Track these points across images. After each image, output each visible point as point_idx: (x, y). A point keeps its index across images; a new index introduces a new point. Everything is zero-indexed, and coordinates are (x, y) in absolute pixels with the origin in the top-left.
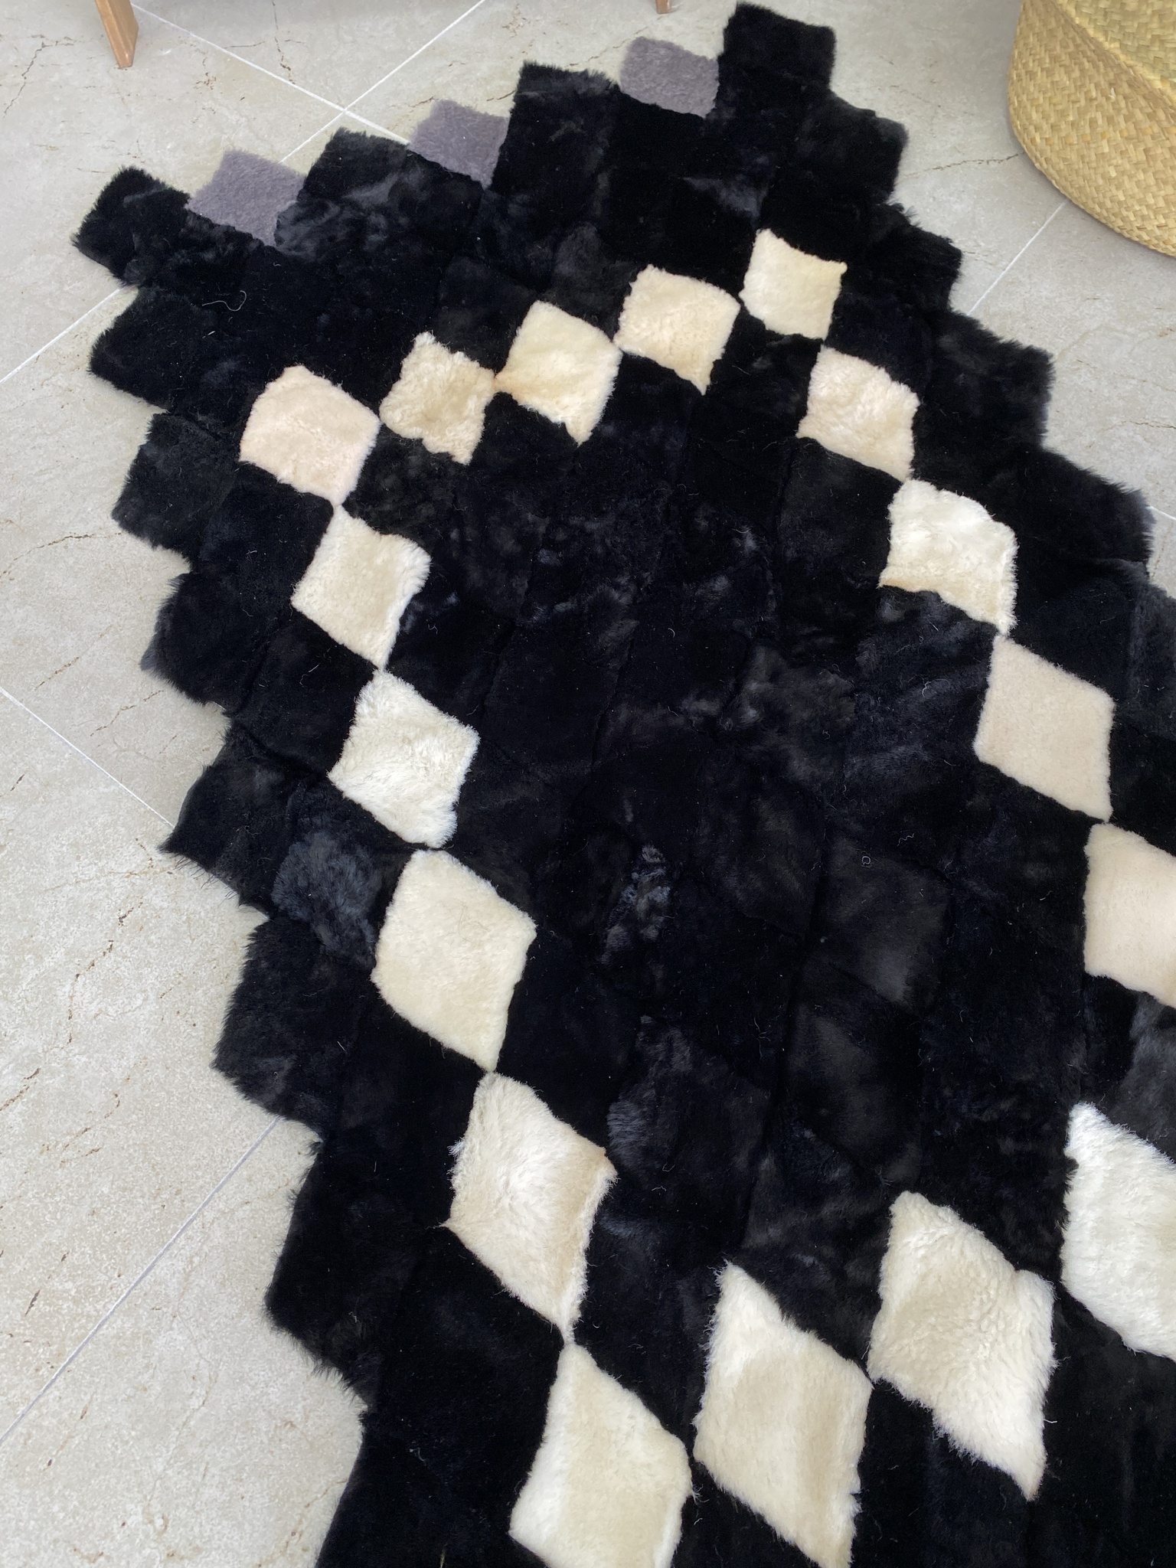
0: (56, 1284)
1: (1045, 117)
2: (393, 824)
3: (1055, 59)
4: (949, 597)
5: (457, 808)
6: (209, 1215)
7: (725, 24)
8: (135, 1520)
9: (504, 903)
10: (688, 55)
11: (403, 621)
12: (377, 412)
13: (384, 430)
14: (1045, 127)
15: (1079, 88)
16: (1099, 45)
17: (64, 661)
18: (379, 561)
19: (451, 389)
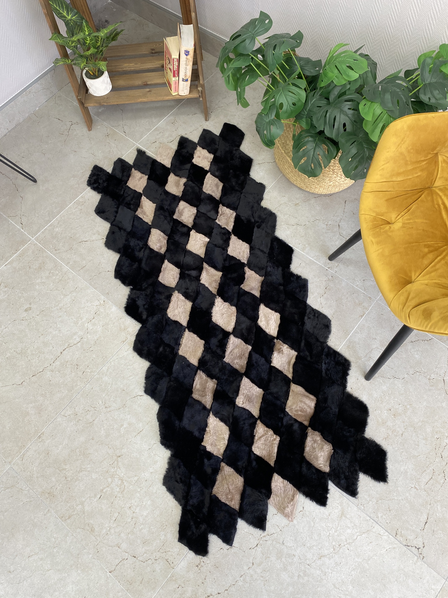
0: (87, 370)
8: (100, 403)
17: (83, 266)
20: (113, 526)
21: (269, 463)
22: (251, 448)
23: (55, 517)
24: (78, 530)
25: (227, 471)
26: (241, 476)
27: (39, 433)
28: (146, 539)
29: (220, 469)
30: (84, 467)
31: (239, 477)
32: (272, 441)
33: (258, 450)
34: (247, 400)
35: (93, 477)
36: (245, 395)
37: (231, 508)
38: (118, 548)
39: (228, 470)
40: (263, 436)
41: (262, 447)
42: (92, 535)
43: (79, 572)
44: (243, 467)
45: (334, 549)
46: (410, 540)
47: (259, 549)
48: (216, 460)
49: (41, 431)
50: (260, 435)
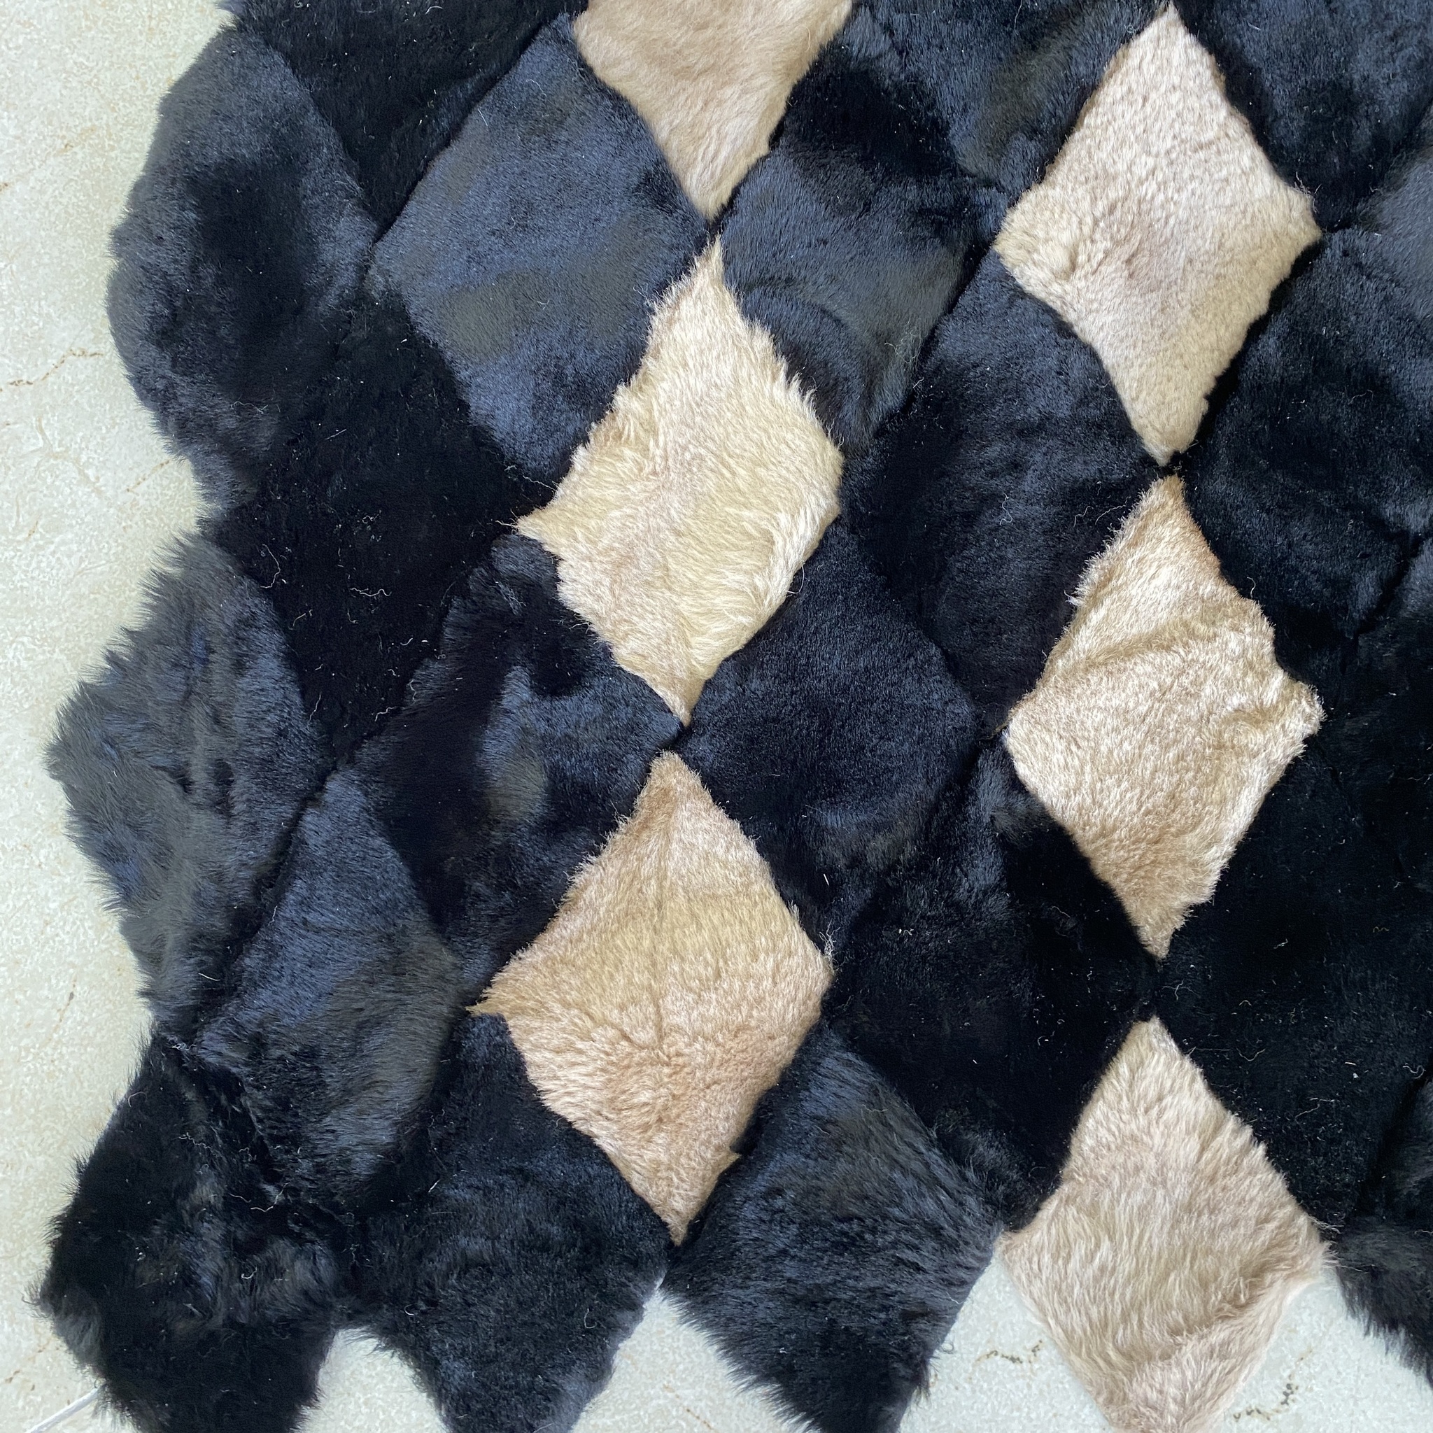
21: (1132, 906)
22: (1002, 720)
25: (688, 848)
26: (820, 945)
29: (629, 809)
31: (798, 939)
32: (1227, 721)
33: (1058, 758)
34: (1126, 251)
36: (1114, 193)
37: (625, 1186)
39: (701, 840)
40: (1156, 642)
41: (1106, 744)
44: (856, 861)
48: (624, 713)
50: (1128, 627)
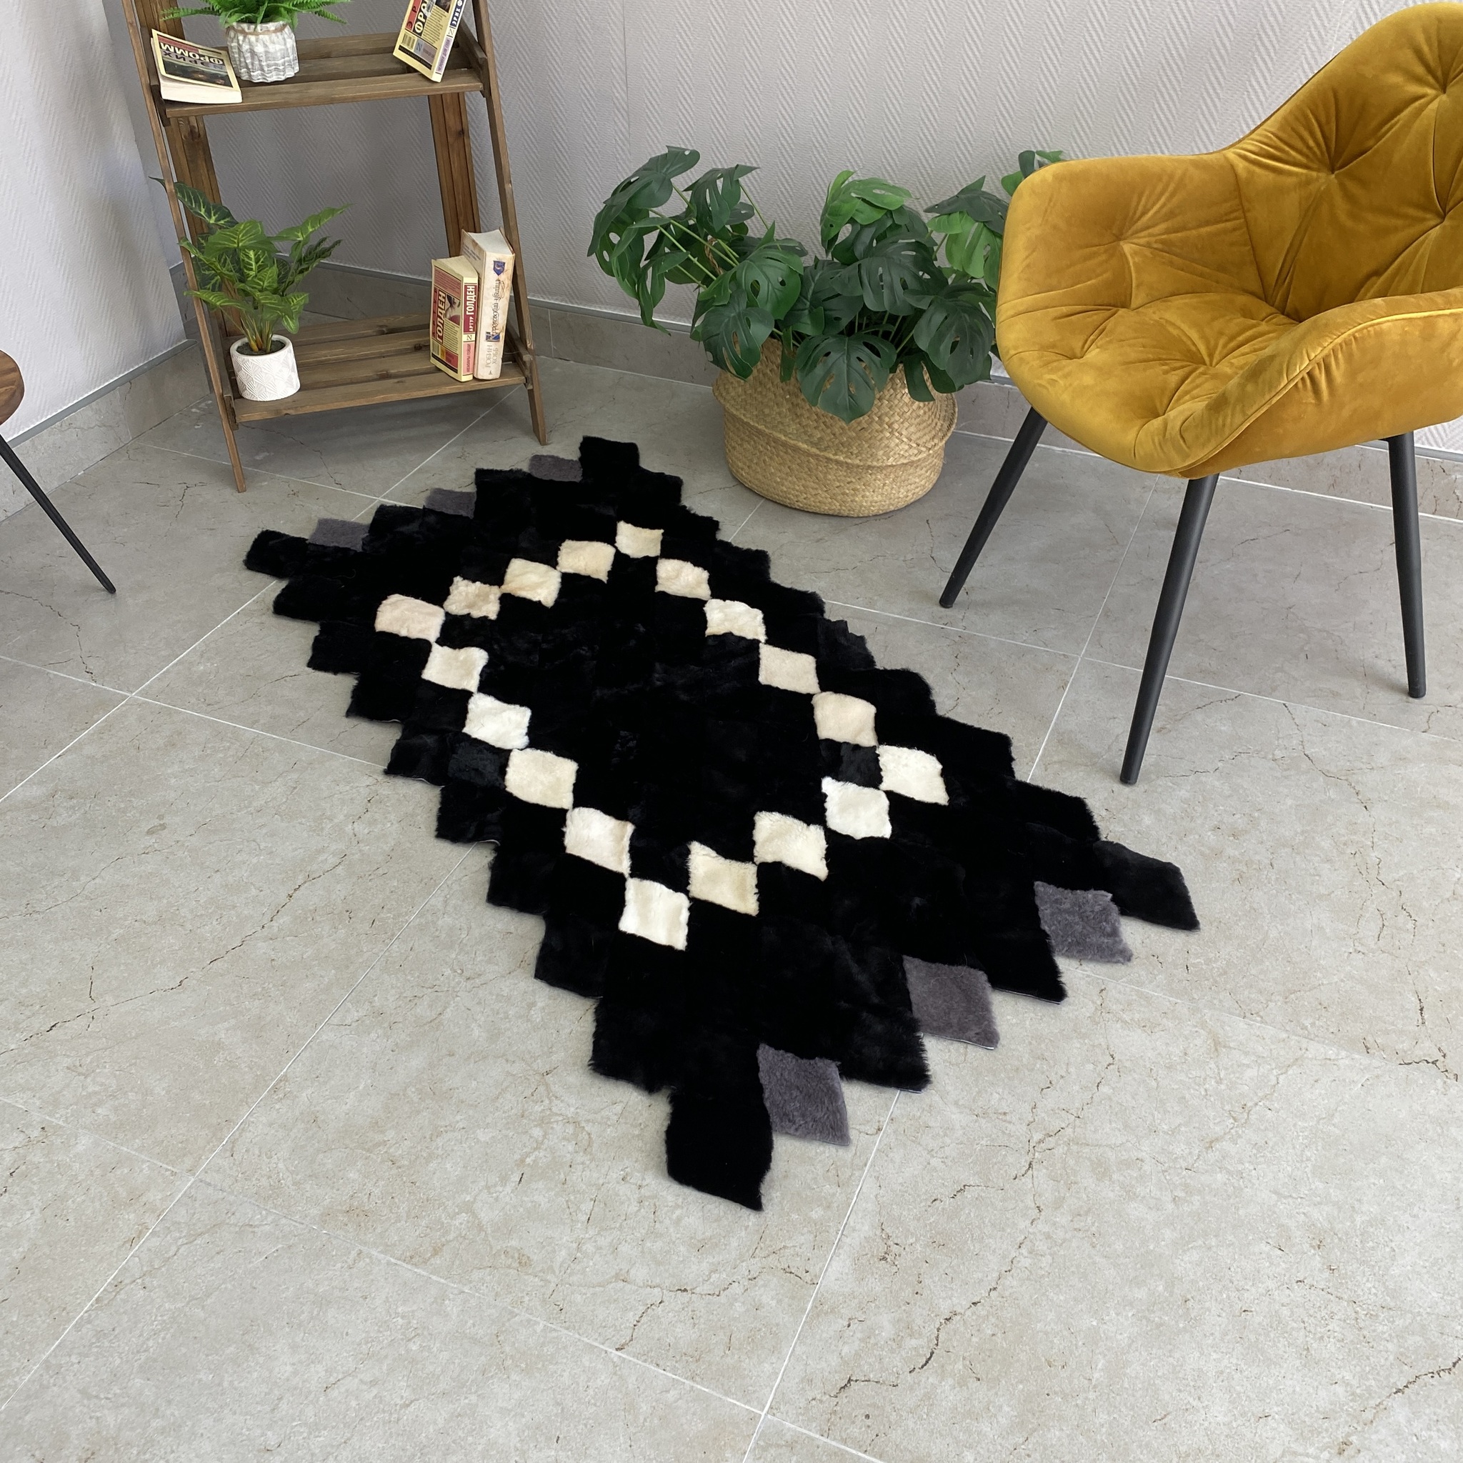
0: (382, 915)
1: (745, 464)
2: (498, 745)
3: (742, 439)
4: (736, 633)
5: (528, 734)
6: (449, 882)
7: (579, 445)
8: (448, 972)
9: (561, 759)
10: (563, 459)
11: (481, 675)
12: (442, 607)
13: (447, 614)
14: (746, 468)
15: (755, 448)
16: (757, 429)
17: (302, 721)
18: (461, 658)
19: (478, 596)
20: (587, 1236)
23: (389, 1263)
24: (476, 1275)
27: (272, 1079)
28: (701, 1237)
30: (443, 1123)
35: (483, 1140)
38: (621, 1284)
42: (527, 1274)
43: (514, 1377)
45: (1235, 1119)
46: (1405, 1052)
47: (1040, 1173)
49: (277, 1074)
